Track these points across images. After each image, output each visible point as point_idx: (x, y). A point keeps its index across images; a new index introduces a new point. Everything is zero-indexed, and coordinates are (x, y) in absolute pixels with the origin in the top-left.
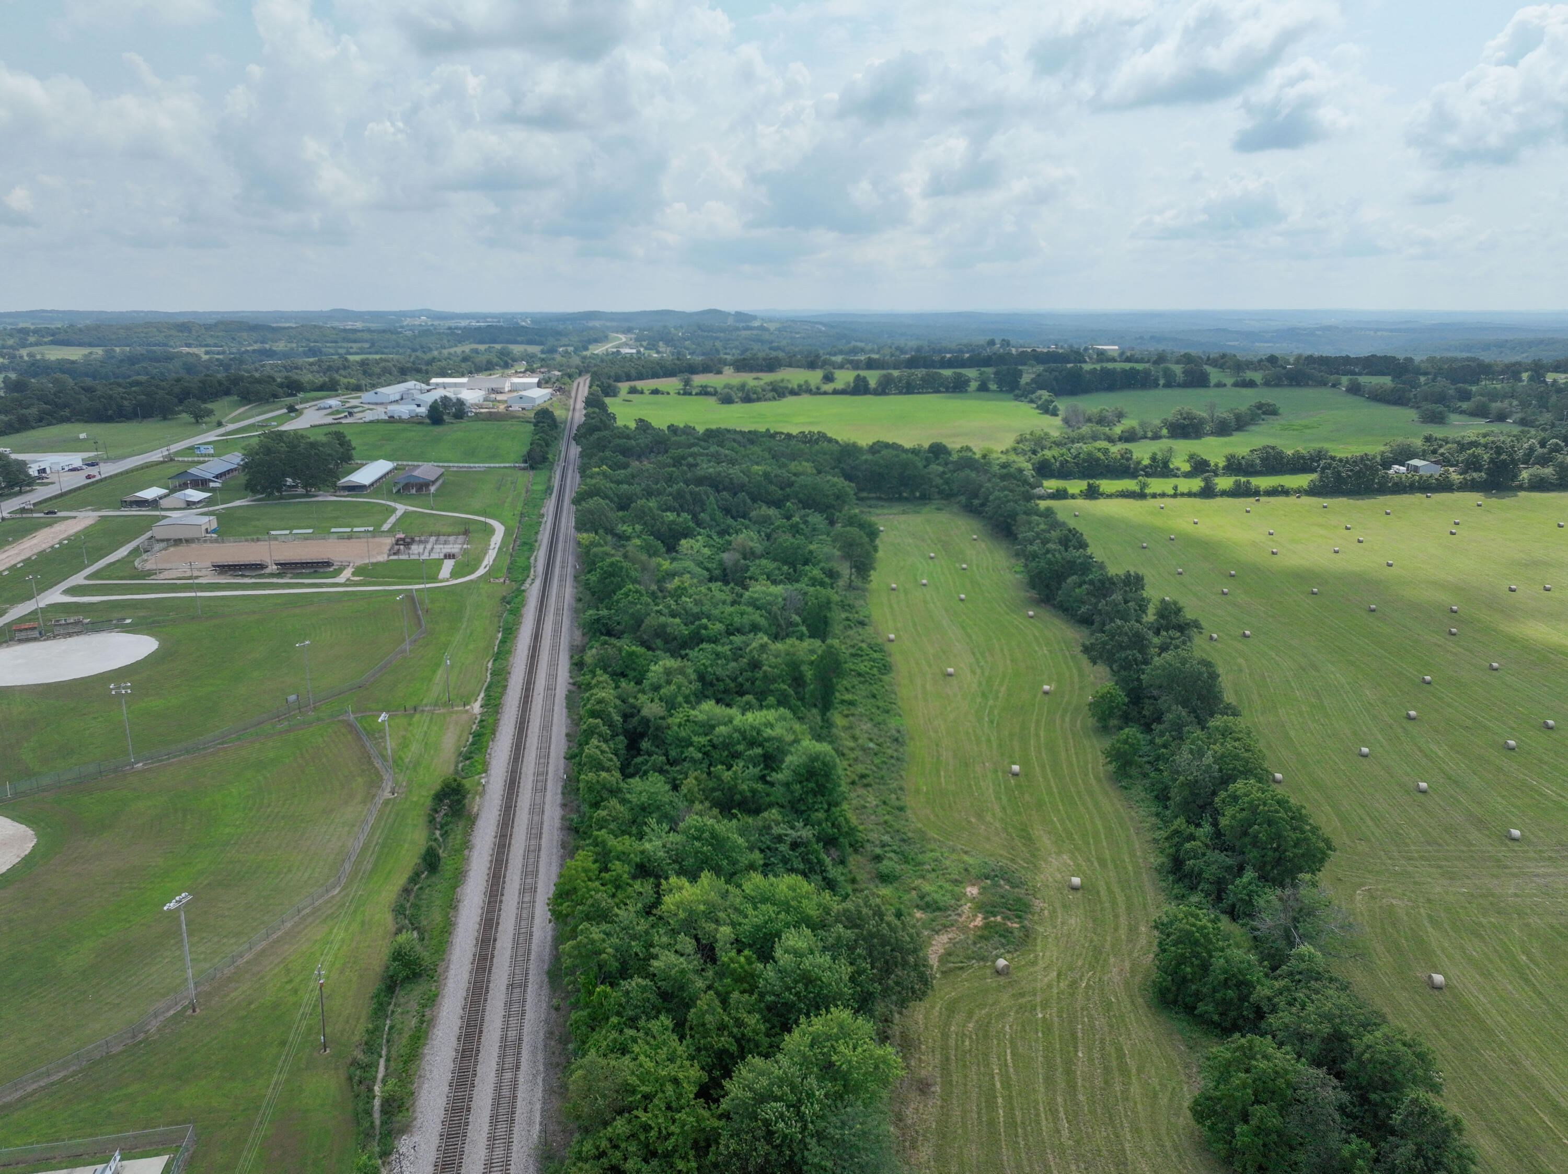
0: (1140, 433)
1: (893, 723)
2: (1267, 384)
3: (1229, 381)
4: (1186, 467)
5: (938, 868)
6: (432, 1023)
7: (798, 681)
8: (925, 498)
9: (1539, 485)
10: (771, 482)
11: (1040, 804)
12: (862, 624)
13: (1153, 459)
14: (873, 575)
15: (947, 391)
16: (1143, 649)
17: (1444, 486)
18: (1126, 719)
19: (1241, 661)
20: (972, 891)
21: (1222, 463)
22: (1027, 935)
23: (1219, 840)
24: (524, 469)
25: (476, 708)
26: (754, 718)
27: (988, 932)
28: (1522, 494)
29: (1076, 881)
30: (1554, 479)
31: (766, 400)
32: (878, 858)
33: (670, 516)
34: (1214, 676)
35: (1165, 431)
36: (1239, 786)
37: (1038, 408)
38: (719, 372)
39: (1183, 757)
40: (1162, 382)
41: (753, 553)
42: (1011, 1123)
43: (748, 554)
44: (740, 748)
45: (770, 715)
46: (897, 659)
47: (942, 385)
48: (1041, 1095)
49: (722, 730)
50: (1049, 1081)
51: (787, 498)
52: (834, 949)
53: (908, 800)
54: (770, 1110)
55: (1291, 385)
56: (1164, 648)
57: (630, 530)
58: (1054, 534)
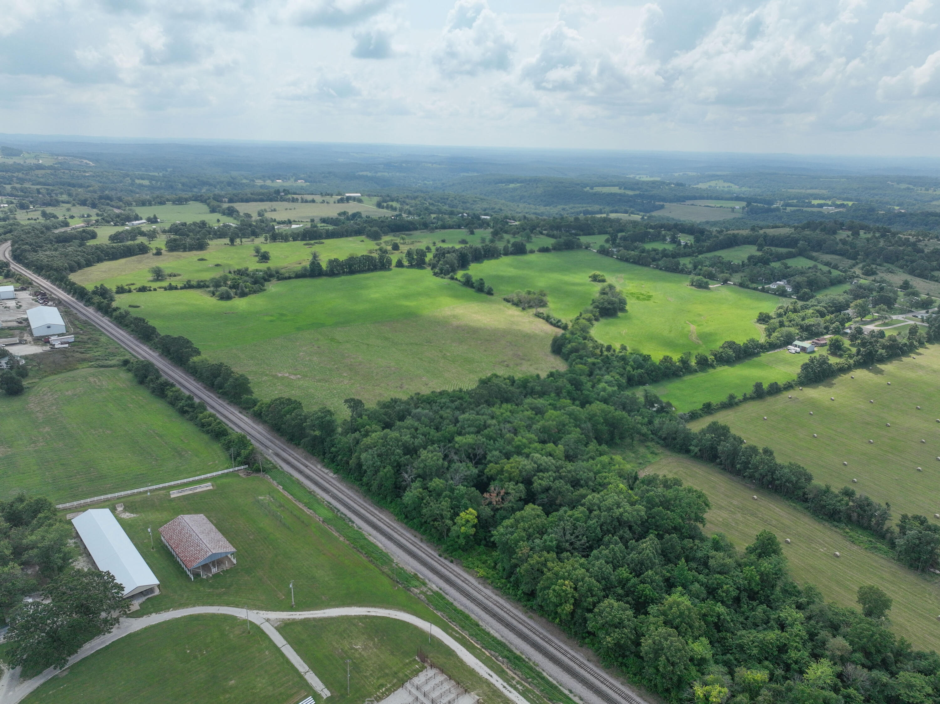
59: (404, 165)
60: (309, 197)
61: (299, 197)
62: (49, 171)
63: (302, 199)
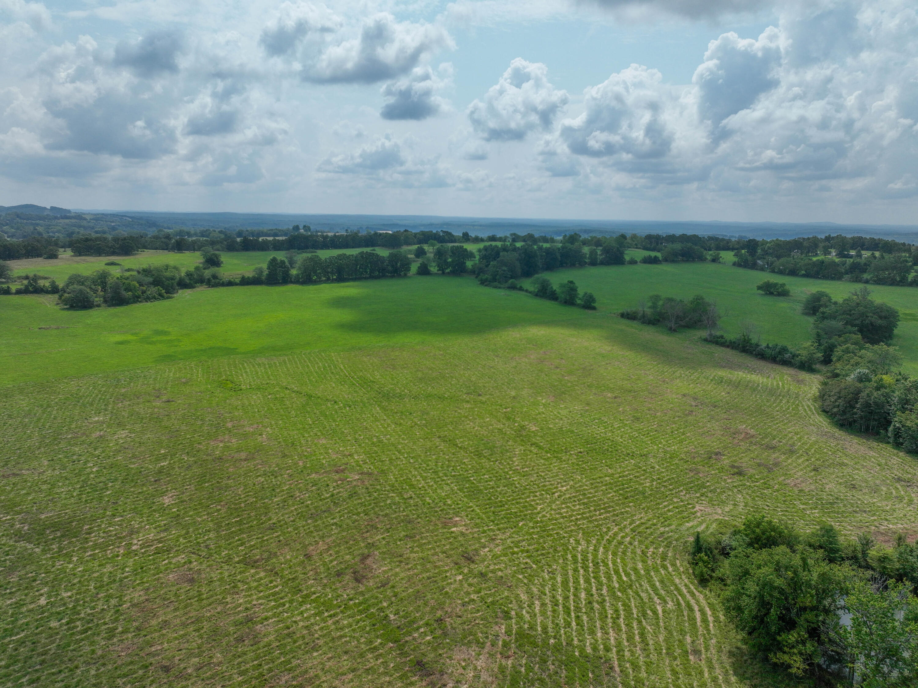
38: (53, 256)
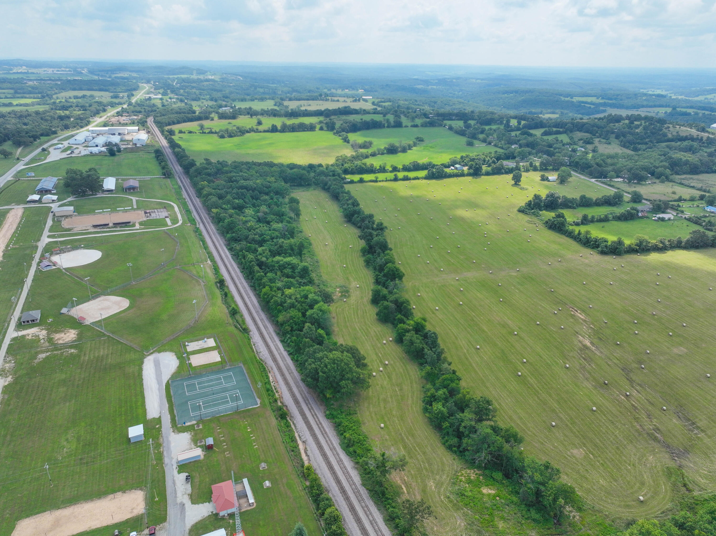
0: (377, 152)
1: (315, 258)
2: (422, 126)
3: (410, 124)
4: (391, 169)
5: (331, 286)
6: (244, 319)
7: (292, 249)
8: (309, 185)
9: (487, 174)
10: (264, 187)
11: (350, 273)
12: (301, 232)
13: (380, 167)
14: (301, 217)
15: (308, 131)
16: (372, 236)
17: (462, 175)
18: (369, 253)
19: (397, 236)
20: (338, 290)
21: (401, 167)
22: (349, 296)
23: (384, 276)
24: (164, 178)
25: (209, 262)
26: (288, 259)
27: (342, 296)
28: (483, 177)
29: (358, 286)
30: (491, 172)
31: (238, 136)
32: (318, 286)
33: (237, 201)
34: (386, 242)
35: (385, 151)
36: (388, 265)
37: (342, 139)
38: (212, 119)
39: (378, 260)
40: (386, 125)
41: (267, 213)
42: (348, 321)
43: (266, 213)
44: (286, 266)
45: (291, 258)
46: (312, 241)
47: (306, 128)
48: (353, 316)
49: (281, 262)
50: (354, 315)
51: (270, 192)
52: (318, 296)
53: (322, 274)
54: (314, 316)
55: (430, 126)
56: (377, 235)
57: (226, 207)
58: (350, 202)
59: (454, 80)
60: (336, 99)
61: (330, 98)
62: (211, 83)
63: (331, 99)
